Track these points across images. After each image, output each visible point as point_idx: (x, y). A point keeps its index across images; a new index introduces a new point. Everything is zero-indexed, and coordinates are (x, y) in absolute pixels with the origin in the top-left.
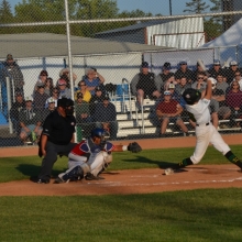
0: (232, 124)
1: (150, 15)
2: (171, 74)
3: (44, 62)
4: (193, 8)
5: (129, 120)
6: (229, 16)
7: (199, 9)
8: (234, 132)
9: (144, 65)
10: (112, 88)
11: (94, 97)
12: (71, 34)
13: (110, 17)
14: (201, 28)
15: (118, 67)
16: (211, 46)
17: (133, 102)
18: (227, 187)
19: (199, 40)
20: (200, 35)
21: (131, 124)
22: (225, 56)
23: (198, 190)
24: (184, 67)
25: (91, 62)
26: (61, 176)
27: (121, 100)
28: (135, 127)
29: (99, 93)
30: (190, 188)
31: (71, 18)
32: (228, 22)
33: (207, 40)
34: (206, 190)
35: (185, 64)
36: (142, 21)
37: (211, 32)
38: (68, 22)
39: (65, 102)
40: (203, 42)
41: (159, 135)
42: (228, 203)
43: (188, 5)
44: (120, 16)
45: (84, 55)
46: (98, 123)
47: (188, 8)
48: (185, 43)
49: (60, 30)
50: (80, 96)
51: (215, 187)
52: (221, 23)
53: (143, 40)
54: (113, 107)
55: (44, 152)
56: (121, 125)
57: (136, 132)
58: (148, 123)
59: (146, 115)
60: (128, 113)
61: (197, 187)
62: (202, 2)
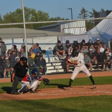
1: (63, 19)
4: (82, 16)
5: (52, 66)
6: (97, 20)
7: (84, 17)
10: (44, 52)
14: (84, 25)
15: (48, 42)
17: (54, 58)
18: (93, 95)
19: (84, 30)
20: (84, 28)
21: (53, 68)
23: (80, 97)
25: (36, 41)
26: (19, 91)
28: (54, 69)
29: (38, 54)
30: (76, 96)
32: (97, 22)
33: (87, 30)
34: (83, 97)
37: (89, 26)
38: (25, 23)
39: (23, 59)
42: (92, 102)
43: (80, 15)
44: (50, 20)
45: (32, 37)
47: (80, 16)
48: (77, 32)
49: (22, 27)
51: (87, 95)
52: (94, 22)
53: (59, 31)
57: (55, 71)
58: (61, 67)
59: (60, 64)
60: (52, 63)
62: (86, 14)
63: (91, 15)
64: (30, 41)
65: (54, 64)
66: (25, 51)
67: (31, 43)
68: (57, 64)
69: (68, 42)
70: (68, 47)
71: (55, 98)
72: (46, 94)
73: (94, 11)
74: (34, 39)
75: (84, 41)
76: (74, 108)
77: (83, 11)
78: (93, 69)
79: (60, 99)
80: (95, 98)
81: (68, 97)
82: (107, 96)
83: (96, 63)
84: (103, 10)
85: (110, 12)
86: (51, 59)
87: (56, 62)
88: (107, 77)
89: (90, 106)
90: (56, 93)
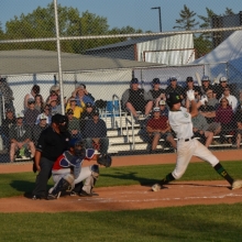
0: (222, 140)
1: (140, 32)
2: (161, 91)
3: (35, 78)
4: (183, 24)
6: (218, 33)
7: (189, 26)
8: (224, 148)
9: (134, 81)
10: (102, 104)
12: (62, 51)
13: (100, 34)
14: (191, 45)
16: (202, 62)
17: (124, 119)
18: (218, 203)
19: (189, 56)
20: (191, 51)
21: (121, 140)
22: (215, 71)
23: (189, 207)
24: (174, 83)
27: (111, 116)
28: (125, 144)
29: (89, 110)
30: (181, 204)
31: (61, 34)
32: (219, 39)
33: (197, 57)
34: (197, 206)
35: (175, 80)
36: (132, 38)
37: (201, 48)
38: (58, 39)
40: (193, 59)
41: (150, 151)
43: (178, 22)
44: (110, 33)
45: (75, 71)
46: (88, 139)
47: (178, 25)
48: (176, 59)
49: (51, 46)
50: (70, 112)
51: (206, 203)
52: (210, 40)
53: (133, 56)
55: (39, 167)
56: (111, 141)
57: (127, 148)
58: (138, 139)
59: (136, 132)
60: (119, 130)
61: (187, 204)
62: (192, 19)
63: (202, 22)
64: (70, 77)
65: (125, 133)
68: (130, 132)
73: (210, 13)
76: (178, 232)
77: (187, 13)
84: (229, 11)
87: (130, 128)
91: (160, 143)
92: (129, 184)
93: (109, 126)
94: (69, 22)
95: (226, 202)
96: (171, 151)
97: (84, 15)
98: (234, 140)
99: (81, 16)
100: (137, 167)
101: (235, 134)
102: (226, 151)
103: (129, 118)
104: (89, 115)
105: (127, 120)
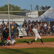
4: (36, 9)
5: (21, 32)
11: (14, 28)
15: (20, 21)
18: (41, 47)
21: (22, 33)
23: (35, 48)
25: (14, 20)
28: (23, 34)
30: (33, 47)
34: (36, 48)
37: (40, 14)
40: (38, 16)
42: (41, 51)
43: (35, 8)
44: (21, 10)
48: (34, 16)
51: (38, 47)
52: (42, 12)
54: (18, 30)
56: (20, 34)
57: (23, 35)
62: (38, 8)
63: (41, 8)
64: (11, 20)
65: (23, 32)
66: (9, 25)
67: (12, 21)
68: (24, 32)
69: (29, 21)
70: (29, 24)
71: (23, 48)
72: (18, 46)
73: (42, 6)
74: (13, 20)
75: (37, 21)
76: (32, 53)
77: (37, 6)
78: (41, 35)
79: (26, 48)
80: (42, 48)
81: (29, 48)
82: (48, 47)
83: (43, 31)
85: (50, 7)
86: (21, 29)
87: (24, 31)
88: (48, 38)
89: (40, 52)
90: (23, 46)
91: (30, 34)
92: (23, 43)
93: (19, 30)
94: (12, 8)
95: (43, 47)
96: (33, 36)
97: (16, 6)
98: (46, 34)
99: (15, 7)
100: (25, 39)
101: (46, 32)
102: (44, 36)
103: (24, 29)
104: (15, 28)
105: (23, 29)
